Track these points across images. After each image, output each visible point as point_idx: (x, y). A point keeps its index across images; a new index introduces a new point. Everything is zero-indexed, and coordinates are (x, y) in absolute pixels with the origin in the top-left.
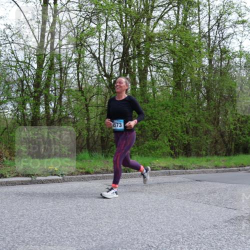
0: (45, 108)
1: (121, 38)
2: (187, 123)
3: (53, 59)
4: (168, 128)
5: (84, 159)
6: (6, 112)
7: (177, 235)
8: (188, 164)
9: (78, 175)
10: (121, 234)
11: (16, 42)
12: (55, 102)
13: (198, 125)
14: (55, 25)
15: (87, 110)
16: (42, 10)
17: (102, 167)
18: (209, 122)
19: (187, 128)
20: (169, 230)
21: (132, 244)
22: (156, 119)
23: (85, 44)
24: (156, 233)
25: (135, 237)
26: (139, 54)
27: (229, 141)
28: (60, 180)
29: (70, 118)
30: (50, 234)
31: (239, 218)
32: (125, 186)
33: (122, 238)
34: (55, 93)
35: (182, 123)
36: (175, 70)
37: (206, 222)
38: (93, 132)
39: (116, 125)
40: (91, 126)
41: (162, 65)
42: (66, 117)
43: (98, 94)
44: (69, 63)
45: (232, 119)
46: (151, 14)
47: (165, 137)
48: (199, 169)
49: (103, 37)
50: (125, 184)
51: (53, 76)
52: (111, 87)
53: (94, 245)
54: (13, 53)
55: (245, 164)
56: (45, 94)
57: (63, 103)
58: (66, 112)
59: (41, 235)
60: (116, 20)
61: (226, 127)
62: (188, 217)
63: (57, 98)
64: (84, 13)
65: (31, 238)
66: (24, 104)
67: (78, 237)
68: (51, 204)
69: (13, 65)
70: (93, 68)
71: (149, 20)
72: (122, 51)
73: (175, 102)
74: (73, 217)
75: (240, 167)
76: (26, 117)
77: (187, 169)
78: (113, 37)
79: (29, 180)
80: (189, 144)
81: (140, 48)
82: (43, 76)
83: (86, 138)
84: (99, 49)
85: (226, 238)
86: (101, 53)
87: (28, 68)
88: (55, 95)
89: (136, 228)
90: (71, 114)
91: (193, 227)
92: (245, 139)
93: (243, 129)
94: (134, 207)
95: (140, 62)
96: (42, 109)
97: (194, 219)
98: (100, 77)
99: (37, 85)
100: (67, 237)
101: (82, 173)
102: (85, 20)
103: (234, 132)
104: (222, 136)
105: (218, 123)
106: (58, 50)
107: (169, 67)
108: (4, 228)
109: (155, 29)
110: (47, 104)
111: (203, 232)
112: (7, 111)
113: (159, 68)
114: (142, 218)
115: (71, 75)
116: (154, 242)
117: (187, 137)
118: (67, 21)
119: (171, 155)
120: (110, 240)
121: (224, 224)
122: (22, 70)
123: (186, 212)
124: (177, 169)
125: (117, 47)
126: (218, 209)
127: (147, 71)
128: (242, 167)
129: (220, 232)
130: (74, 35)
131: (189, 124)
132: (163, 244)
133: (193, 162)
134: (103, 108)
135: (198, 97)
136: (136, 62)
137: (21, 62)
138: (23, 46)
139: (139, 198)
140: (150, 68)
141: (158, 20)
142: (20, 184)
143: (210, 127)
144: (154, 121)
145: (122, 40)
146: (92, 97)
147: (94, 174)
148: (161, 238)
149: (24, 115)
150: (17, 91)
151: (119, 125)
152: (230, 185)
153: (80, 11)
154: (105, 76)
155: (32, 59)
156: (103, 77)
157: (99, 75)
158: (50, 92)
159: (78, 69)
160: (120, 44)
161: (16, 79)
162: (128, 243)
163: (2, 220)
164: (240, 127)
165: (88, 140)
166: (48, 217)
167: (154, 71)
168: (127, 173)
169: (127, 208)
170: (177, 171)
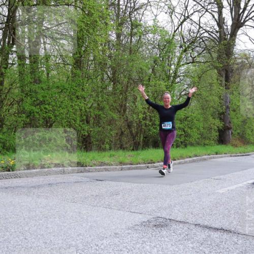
2: (88, 110)
4: (64, 116)
7: (69, 248)
8: (88, 160)
13: (100, 113)
18: (114, 109)
19: (87, 117)
20: (60, 242)
22: (49, 104)
24: (43, 247)
27: (137, 133)
31: (144, 224)
32: (6, 188)
35: (81, 110)
37: (106, 230)
45: (141, 107)
48: (100, 165)
50: (7, 186)
55: (154, 160)
61: (134, 116)
62: (84, 225)
72: (6, 14)
73: (73, 83)
75: (148, 163)
77: (86, 166)
80: (89, 136)
85: (128, 247)
89: (18, 242)
91: (90, 236)
92: (155, 131)
93: (153, 119)
97: (91, 226)
103: (143, 122)
104: (129, 126)
105: (125, 111)
111: (101, 242)
114: (26, 229)
117: (86, 128)
121: (126, 232)
123: (82, 218)
124: (74, 167)
126: (120, 214)
128: (151, 163)
129: (121, 241)
131: (90, 112)
133: (94, 158)
135: (102, 79)
139: (24, 204)
143: (116, 116)
144: (47, 106)
152: (136, 184)
160: (4, 4)
164: (150, 117)
168: (9, 172)
169: (7, 217)
170: (73, 168)
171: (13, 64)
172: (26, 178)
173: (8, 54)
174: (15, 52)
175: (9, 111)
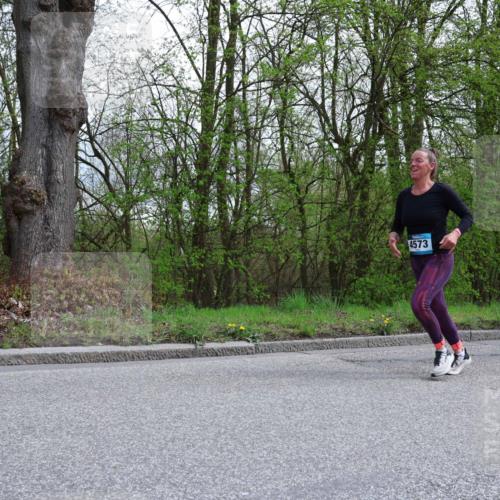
0: (219, 209)
1: (365, 62)
3: (232, 113)
5: (297, 307)
6: (146, 218)
9: (285, 339)
10: (374, 457)
11: (162, 83)
12: (238, 196)
14: (234, 46)
15: (302, 210)
16: (207, 18)
17: (333, 323)
20: (473, 453)
21: (397, 480)
23: (294, 78)
25: (403, 465)
26: (404, 93)
28: (251, 348)
29: (267, 227)
30: (233, 453)
32: (380, 361)
33: (377, 467)
34: (238, 179)
36: (480, 123)
38: (312, 255)
39: (418, 244)
40: (310, 243)
41: (452, 114)
42: (260, 226)
43: (322, 179)
44: (264, 119)
46: (428, 10)
47: (462, 262)
49: (330, 64)
50: (380, 358)
51: (233, 145)
52: (348, 163)
53: (320, 477)
54: (154, 104)
56: (219, 181)
57: (253, 198)
58: (259, 215)
59: (217, 455)
60: (356, 28)
63: (242, 190)
64: (290, 16)
65: (196, 460)
66: (178, 201)
67: (287, 461)
68: (233, 395)
69: (156, 127)
70: (310, 126)
71: (423, 21)
72: (368, 89)
74: (277, 423)
76: (183, 227)
78: (350, 61)
79: (189, 350)
81: (405, 81)
82: (213, 146)
83: (299, 266)
84: (323, 87)
86: (326, 95)
87: (185, 131)
88: (238, 183)
89: (404, 447)
90: (269, 219)
94: (400, 405)
95: (406, 111)
96: (212, 211)
98: (327, 143)
99: (202, 164)
100: (266, 461)
101: (293, 336)
102: (293, 31)
106: (241, 93)
107: (468, 118)
108: (146, 438)
109: (437, 40)
110: (222, 201)
112: (145, 215)
113: (446, 120)
115: (268, 142)
116: (441, 477)
118: (258, 35)
119: (475, 299)
120: (352, 469)
122: (174, 136)
124: (488, 329)
125: (360, 82)
127: (421, 129)
130: (273, 61)
132: (461, 482)
134: (334, 206)
136: (399, 109)
137: (172, 120)
138: (174, 89)
140: (427, 122)
141: (443, 20)
142: (173, 357)
145: (368, 68)
146: (309, 185)
147: (316, 337)
148: (456, 469)
149: (179, 223)
150: (165, 177)
151: (423, 244)
153: (284, 13)
154: (335, 141)
155: (192, 113)
156: (331, 145)
157: (324, 140)
158: (228, 177)
159: (281, 130)
160: (365, 74)
161: (161, 154)
162: (388, 476)
163: (142, 425)
165: (303, 269)
166: (229, 420)
167: (438, 128)
168: (382, 337)
169: (384, 406)
170: (487, 331)
171: (381, 166)
172: (409, 347)
173: (374, 150)
174: (383, 146)
175: (378, 239)
